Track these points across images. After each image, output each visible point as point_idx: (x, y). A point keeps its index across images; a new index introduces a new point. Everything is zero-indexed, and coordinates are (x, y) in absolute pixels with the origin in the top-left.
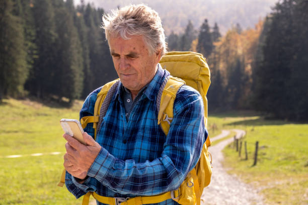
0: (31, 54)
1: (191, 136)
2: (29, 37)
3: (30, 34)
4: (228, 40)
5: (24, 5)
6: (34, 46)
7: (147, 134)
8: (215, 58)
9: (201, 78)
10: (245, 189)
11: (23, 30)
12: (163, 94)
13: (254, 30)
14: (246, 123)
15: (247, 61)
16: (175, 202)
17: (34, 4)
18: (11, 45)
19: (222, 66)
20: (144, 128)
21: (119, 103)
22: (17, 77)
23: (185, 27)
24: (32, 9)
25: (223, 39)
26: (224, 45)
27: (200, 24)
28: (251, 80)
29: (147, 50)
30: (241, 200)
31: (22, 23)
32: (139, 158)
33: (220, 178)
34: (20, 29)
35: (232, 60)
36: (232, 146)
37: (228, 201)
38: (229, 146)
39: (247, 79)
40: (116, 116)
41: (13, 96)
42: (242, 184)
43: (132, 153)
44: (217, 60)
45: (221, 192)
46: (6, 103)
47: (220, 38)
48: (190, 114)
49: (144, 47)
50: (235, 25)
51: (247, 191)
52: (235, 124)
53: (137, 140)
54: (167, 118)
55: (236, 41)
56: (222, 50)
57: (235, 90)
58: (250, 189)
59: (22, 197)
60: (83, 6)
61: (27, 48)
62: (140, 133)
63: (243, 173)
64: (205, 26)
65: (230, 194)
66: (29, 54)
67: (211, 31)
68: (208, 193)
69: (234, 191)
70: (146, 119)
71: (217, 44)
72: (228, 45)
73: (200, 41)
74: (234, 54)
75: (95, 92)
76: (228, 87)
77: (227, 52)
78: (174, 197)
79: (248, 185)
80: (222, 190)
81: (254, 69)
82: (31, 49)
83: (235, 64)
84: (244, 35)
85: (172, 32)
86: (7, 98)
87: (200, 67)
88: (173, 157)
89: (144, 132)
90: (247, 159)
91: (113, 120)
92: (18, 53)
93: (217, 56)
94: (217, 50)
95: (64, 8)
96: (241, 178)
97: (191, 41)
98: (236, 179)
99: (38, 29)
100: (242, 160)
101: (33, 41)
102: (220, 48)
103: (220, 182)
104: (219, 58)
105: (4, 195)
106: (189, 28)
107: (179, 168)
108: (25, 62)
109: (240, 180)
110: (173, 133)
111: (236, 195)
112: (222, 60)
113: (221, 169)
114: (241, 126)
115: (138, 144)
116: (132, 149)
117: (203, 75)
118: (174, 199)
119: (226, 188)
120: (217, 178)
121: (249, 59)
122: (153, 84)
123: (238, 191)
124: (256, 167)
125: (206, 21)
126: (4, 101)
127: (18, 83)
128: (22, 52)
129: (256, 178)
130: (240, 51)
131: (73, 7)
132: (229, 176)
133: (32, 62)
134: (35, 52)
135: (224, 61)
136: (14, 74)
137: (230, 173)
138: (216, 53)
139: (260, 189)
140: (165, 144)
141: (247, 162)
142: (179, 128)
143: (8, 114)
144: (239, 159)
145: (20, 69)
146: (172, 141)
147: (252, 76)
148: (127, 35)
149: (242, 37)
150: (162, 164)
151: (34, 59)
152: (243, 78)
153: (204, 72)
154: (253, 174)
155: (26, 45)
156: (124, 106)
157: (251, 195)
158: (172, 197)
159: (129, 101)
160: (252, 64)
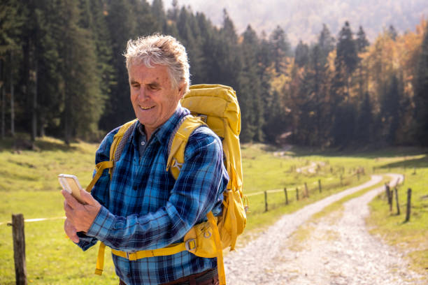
0: (106, 80)
1: (201, 184)
2: (103, 57)
3: (104, 53)
4: (379, 50)
5: (95, 13)
6: (111, 68)
7: (157, 181)
8: (361, 75)
9: (226, 115)
10: (387, 253)
11: (95, 47)
12: (175, 137)
13: (415, 35)
14: (406, 165)
15: (405, 77)
16: (192, 254)
17: (108, 11)
18: (80, 69)
19: (371, 86)
20: (154, 174)
21: (133, 146)
22: (89, 111)
23: (319, 34)
24: (107, 18)
25: (371, 49)
26: (374, 56)
27: (340, 29)
28: (413, 105)
29: (170, 82)
30: (377, 266)
31: (93, 38)
32: (149, 207)
33: (357, 240)
34: (90, 46)
35: (385, 78)
36: (383, 197)
37: (360, 268)
38: (379, 197)
39: (408, 103)
40: (129, 160)
41: (84, 139)
42: (385, 246)
43: (141, 202)
44: (364, 77)
45: (353, 258)
46: (74, 148)
47: (367, 48)
48: (202, 159)
49: (167, 78)
50: (387, 29)
51: (390, 255)
52: (391, 166)
53: (147, 187)
54: (177, 164)
55: (390, 51)
56: (371, 64)
57: (391, 118)
58: (394, 253)
59: (87, 270)
60: (176, 11)
61: (101, 71)
62: (150, 180)
63: (389, 232)
64: (346, 31)
65: (365, 260)
66: (104, 79)
67: (355, 37)
68: (335, 260)
69: (371, 256)
70: (156, 163)
71: (363, 56)
72: (379, 57)
73: (339, 53)
74: (387, 68)
75: (112, 133)
76: (380, 115)
77: (378, 66)
78: (190, 249)
79: (393, 248)
80: (355, 255)
81: (416, 88)
82: (106, 72)
83: (389, 84)
84: (402, 41)
85: (301, 42)
86: (77, 142)
87: (225, 102)
88: (178, 205)
89: (153, 178)
90: (399, 213)
91: (127, 164)
92: (90, 78)
93: (364, 72)
94: (363, 63)
95: (150, 15)
96: (386, 239)
97: (327, 53)
98: (379, 240)
99: (116, 45)
100: (392, 215)
101: (110, 62)
102: (367, 61)
103: (356, 246)
104: (367, 75)
105: (64, 269)
106: (324, 35)
107: (184, 218)
108: (100, 91)
109: (383, 241)
110: (182, 180)
111: (373, 261)
112: (371, 78)
113: (363, 228)
114: (399, 170)
115: (147, 191)
116: (142, 197)
117: (230, 112)
118: (190, 251)
119: (362, 253)
120: (354, 240)
121: (408, 75)
122: (167, 125)
123: (377, 256)
124: (409, 223)
125: (347, 24)
126: (72, 145)
127: (91, 121)
128: (95, 77)
129: (405, 238)
130: (396, 65)
131: (163, 12)
132: (370, 237)
133: (109, 91)
134: (112, 77)
135: (373, 80)
136: (85, 108)
137: (372, 234)
138: (361, 68)
139: (407, 252)
140: (172, 191)
141: (398, 217)
142: (189, 175)
143: (77, 163)
144: (389, 213)
145: (92, 101)
146: (179, 189)
147: (415, 99)
148: (151, 63)
149: (399, 44)
150: (167, 215)
151: (111, 87)
152: (401, 102)
153: (231, 108)
154: (402, 233)
155: (100, 67)
156: (138, 149)
157: (394, 260)
158: (187, 249)
159: (143, 143)
160: (413, 82)
